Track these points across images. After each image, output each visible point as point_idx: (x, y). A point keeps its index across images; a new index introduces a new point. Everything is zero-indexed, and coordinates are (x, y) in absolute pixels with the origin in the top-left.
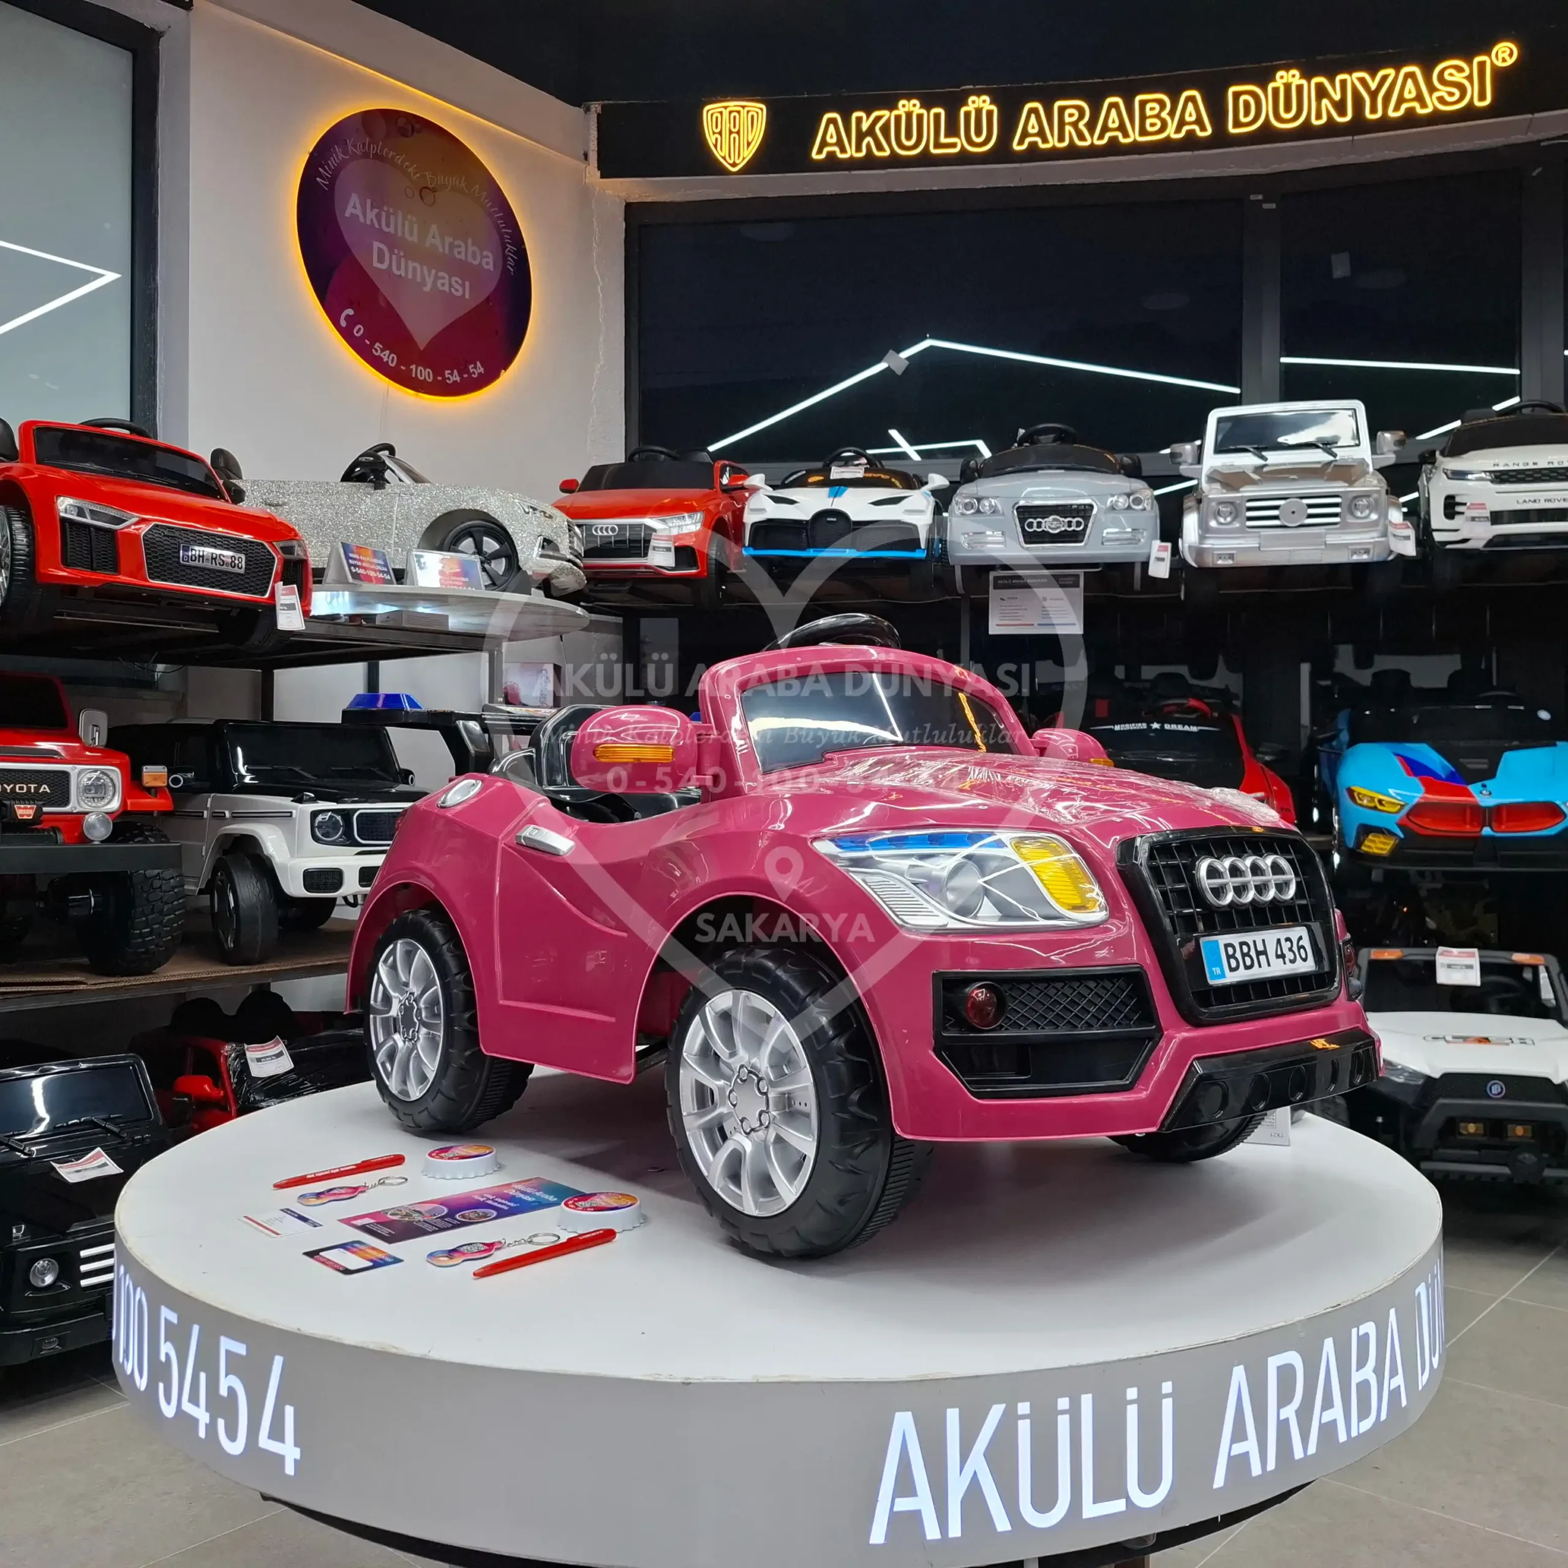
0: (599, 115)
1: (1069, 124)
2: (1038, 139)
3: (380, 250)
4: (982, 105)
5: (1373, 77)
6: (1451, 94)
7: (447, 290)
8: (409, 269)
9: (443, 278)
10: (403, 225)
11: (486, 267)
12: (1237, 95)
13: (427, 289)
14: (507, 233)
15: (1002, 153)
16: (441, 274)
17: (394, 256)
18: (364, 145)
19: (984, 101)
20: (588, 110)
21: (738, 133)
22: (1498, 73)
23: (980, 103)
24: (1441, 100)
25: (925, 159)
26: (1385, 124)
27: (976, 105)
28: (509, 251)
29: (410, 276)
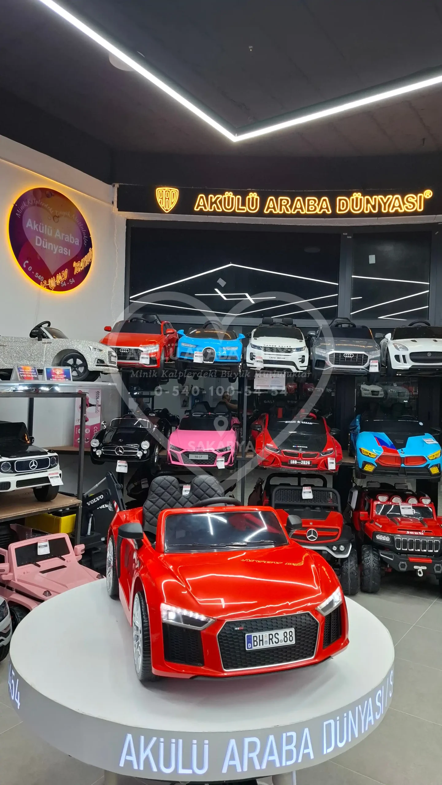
0: (118, 189)
1: (284, 205)
2: (273, 210)
3: (38, 239)
4: (254, 196)
5: (385, 198)
6: (410, 206)
7: (62, 253)
8: (48, 246)
9: (61, 249)
10: (47, 230)
11: (76, 244)
12: (340, 200)
13: (55, 253)
14: (84, 232)
15: (260, 214)
16: (60, 247)
17: (43, 242)
18: (34, 201)
19: (255, 195)
20: (114, 186)
21: (168, 199)
22: (425, 200)
23: (253, 195)
24: (407, 208)
25: (234, 214)
26: (388, 214)
27: (252, 196)
28: (85, 238)
29: (49, 248)
